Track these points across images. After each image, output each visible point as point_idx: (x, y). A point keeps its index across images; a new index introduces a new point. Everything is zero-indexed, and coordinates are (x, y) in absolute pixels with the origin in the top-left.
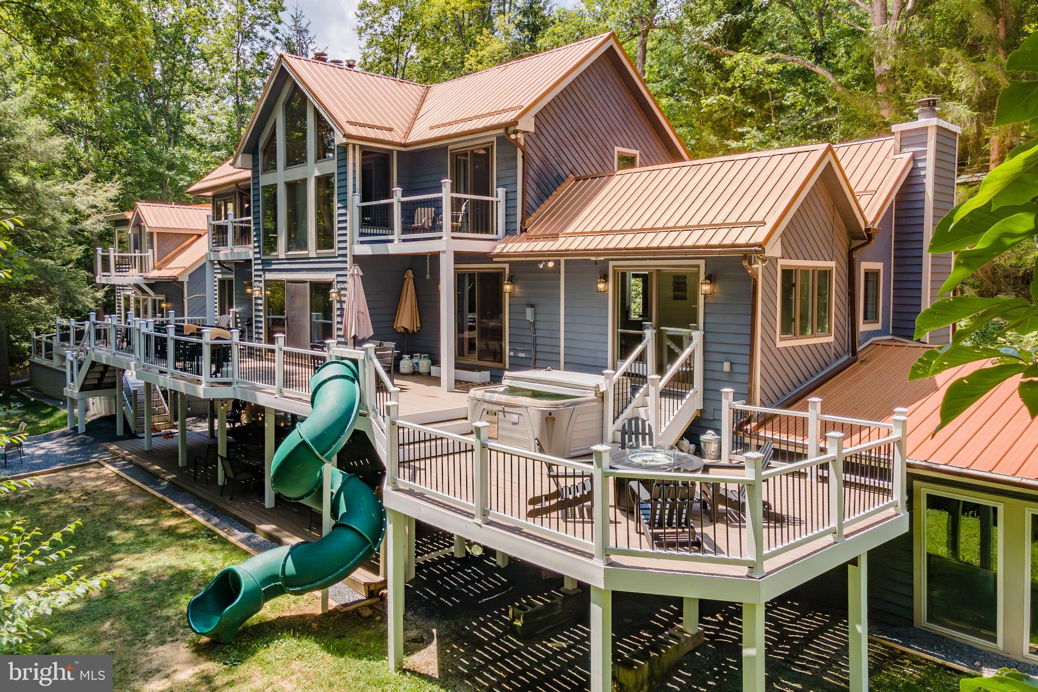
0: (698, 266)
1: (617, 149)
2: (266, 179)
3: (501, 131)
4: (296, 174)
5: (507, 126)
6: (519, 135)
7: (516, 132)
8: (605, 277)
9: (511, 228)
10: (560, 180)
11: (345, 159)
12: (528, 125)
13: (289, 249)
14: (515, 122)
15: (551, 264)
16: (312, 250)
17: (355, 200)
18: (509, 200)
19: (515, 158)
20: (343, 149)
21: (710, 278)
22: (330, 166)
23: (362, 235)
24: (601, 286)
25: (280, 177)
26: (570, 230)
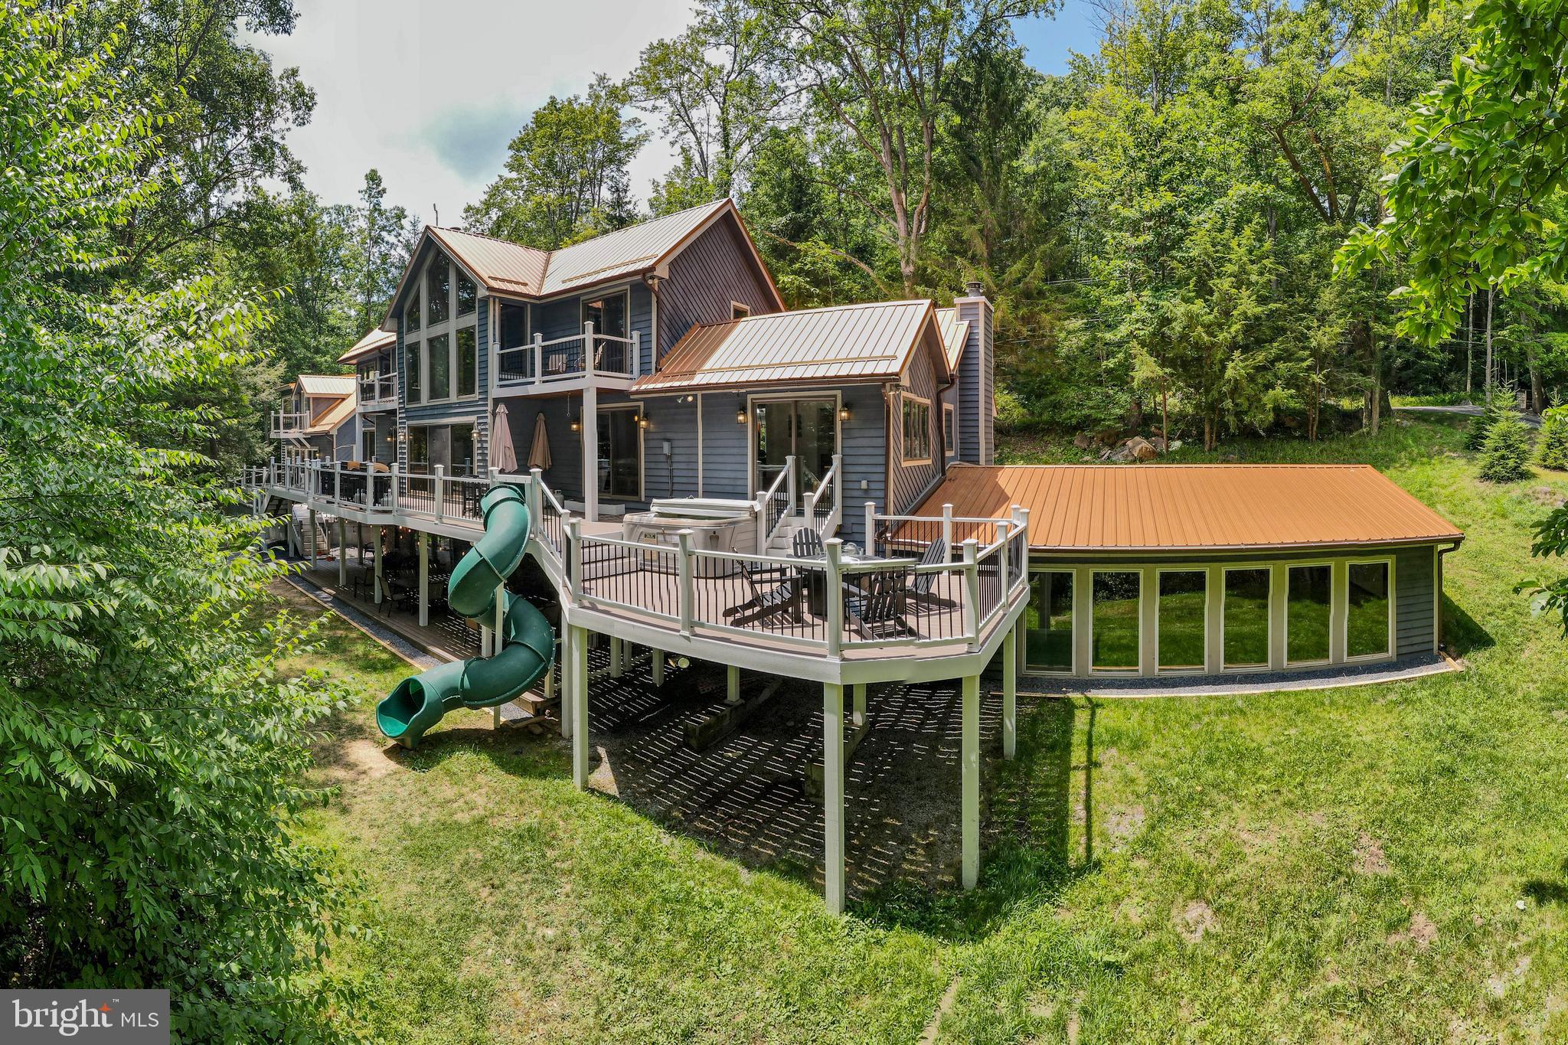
0: (835, 396)
1: (733, 303)
2: (410, 339)
3: (639, 277)
4: (438, 330)
5: (644, 272)
6: (656, 281)
7: (652, 278)
8: (744, 409)
9: (646, 367)
10: (687, 326)
11: (486, 312)
12: (663, 271)
13: (431, 397)
14: (652, 268)
15: (690, 399)
16: (453, 398)
17: (495, 350)
18: (644, 342)
19: (650, 304)
20: (485, 302)
21: (847, 406)
22: (471, 320)
23: (501, 380)
24: (741, 418)
25: (423, 335)
26: (707, 366)
